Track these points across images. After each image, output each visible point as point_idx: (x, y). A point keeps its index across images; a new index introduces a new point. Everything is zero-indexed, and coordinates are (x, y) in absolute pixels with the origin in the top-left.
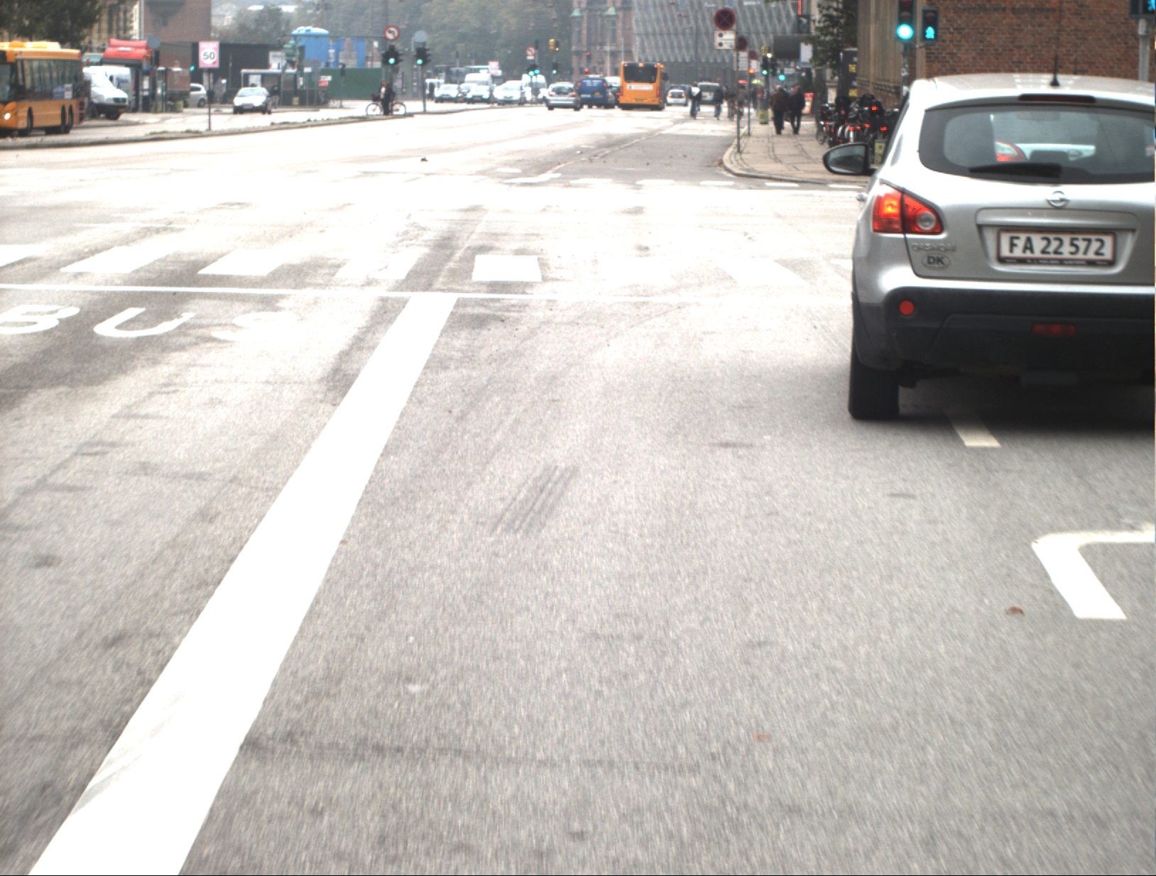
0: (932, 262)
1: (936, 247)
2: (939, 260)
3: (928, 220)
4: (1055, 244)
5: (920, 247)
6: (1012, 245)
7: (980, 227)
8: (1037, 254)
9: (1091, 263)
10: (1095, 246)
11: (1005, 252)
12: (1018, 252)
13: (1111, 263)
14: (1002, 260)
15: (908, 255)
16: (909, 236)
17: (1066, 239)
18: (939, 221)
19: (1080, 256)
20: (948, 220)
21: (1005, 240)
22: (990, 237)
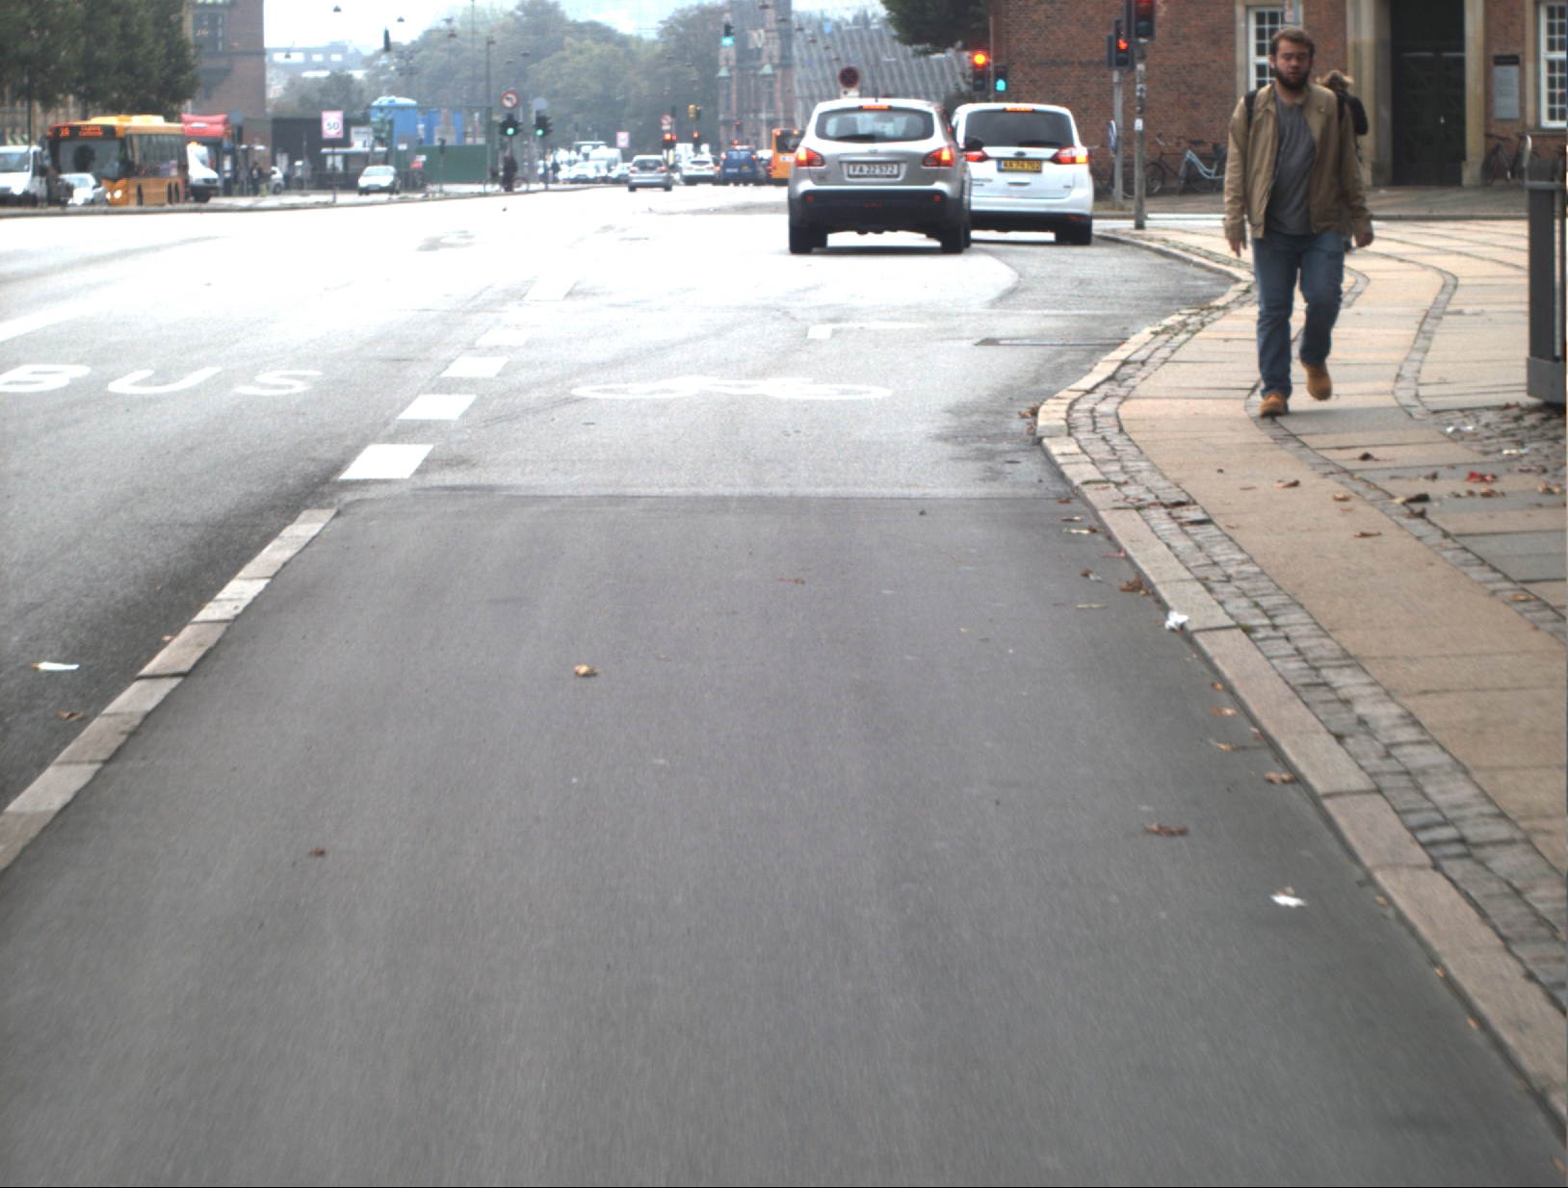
0: (820, 178)
1: (821, 172)
2: (823, 177)
3: (818, 161)
4: (872, 169)
5: (815, 172)
6: (854, 170)
7: (841, 163)
8: (865, 173)
9: (888, 176)
10: (890, 169)
11: (851, 173)
12: (857, 173)
13: (897, 176)
14: (850, 176)
15: (811, 176)
16: (811, 168)
17: (877, 166)
18: (823, 162)
19: (883, 173)
20: (827, 160)
21: (851, 168)
22: (845, 166)
